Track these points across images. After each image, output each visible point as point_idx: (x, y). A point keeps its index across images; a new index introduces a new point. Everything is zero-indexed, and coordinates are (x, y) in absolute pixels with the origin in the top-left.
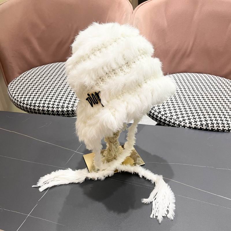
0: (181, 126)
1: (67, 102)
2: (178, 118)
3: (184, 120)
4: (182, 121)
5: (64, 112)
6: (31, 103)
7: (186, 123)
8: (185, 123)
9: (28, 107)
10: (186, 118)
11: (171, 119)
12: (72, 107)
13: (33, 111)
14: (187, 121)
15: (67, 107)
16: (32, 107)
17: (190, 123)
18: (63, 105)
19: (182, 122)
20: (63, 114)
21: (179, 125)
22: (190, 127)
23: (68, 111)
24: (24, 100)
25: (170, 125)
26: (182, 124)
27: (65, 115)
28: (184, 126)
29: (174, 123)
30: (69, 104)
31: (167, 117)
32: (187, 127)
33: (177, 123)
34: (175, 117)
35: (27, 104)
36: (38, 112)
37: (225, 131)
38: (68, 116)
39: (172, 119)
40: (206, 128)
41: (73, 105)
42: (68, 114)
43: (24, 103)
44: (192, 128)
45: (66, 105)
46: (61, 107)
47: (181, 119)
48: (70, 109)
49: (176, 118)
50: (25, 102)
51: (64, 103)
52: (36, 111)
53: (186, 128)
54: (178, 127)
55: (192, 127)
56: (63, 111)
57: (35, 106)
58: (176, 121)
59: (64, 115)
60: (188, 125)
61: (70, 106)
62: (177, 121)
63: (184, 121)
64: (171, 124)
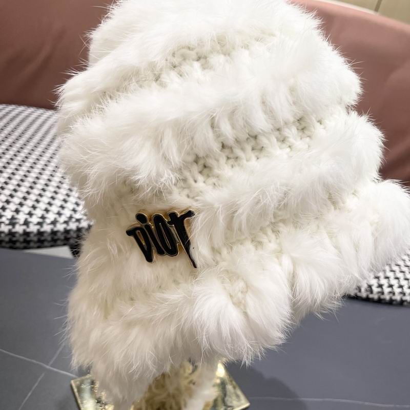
1: (26, 209)
5: (14, 236)
12: (40, 224)
15: (26, 223)
18: (13, 218)
20: (11, 241)
23: (26, 234)
27: (18, 245)
30: (30, 214)
37: (405, 303)
38: (25, 248)
40: (368, 296)
41: (43, 217)
42: (26, 241)
45: (21, 217)
46: (7, 222)
48: (33, 228)
51: (17, 211)
56: (11, 234)
59: (15, 242)
61: (35, 219)
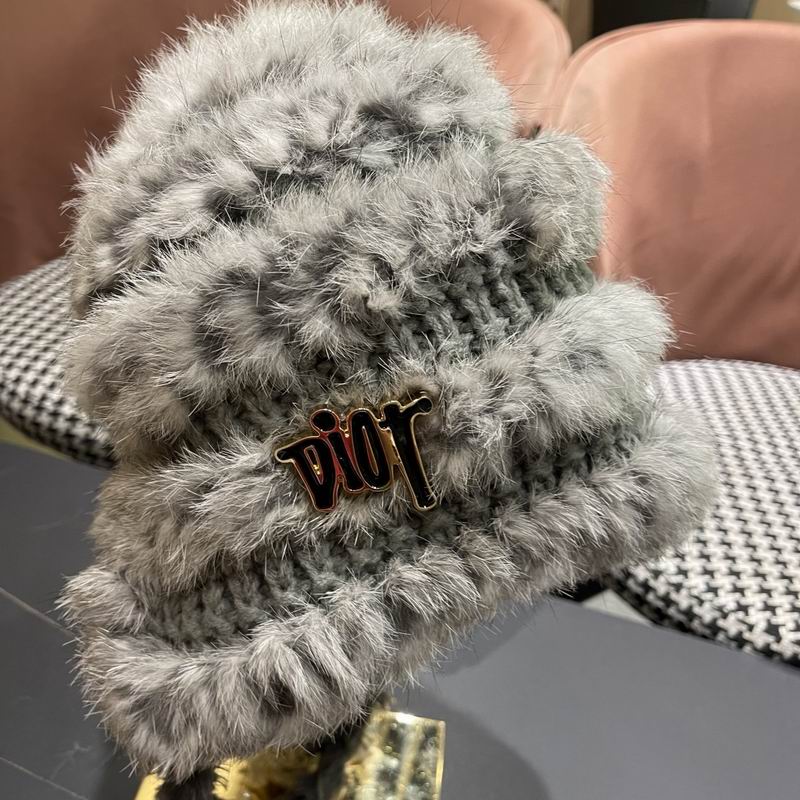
0: (721, 637)
2: (714, 590)
3: (743, 608)
4: (733, 611)
6: (44, 398)
7: (751, 628)
8: (743, 622)
9: (29, 412)
10: (754, 599)
11: (678, 587)
13: (47, 436)
14: (758, 618)
16: (44, 419)
17: (773, 630)
19: (732, 618)
21: (714, 629)
22: (767, 653)
24: (18, 380)
25: (669, 617)
26: (732, 626)
28: (740, 641)
29: (689, 614)
31: (657, 574)
32: (755, 649)
33: (706, 613)
34: (697, 582)
35: (26, 401)
36: (64, 441)
39: (684, 592)
43: (13, 394)
44: (777, 658)
47: (728, 600)
49: (703, 587)
50: (22, 389)
52: (60, 439)
53: (747, 649)
54: (704, 637)
55: (780, 654)
57: (55, 414)
58: (701, 602)
60: (760, 638)
62: (707, 605)
63: (741, 615)
64: (672, 611)
